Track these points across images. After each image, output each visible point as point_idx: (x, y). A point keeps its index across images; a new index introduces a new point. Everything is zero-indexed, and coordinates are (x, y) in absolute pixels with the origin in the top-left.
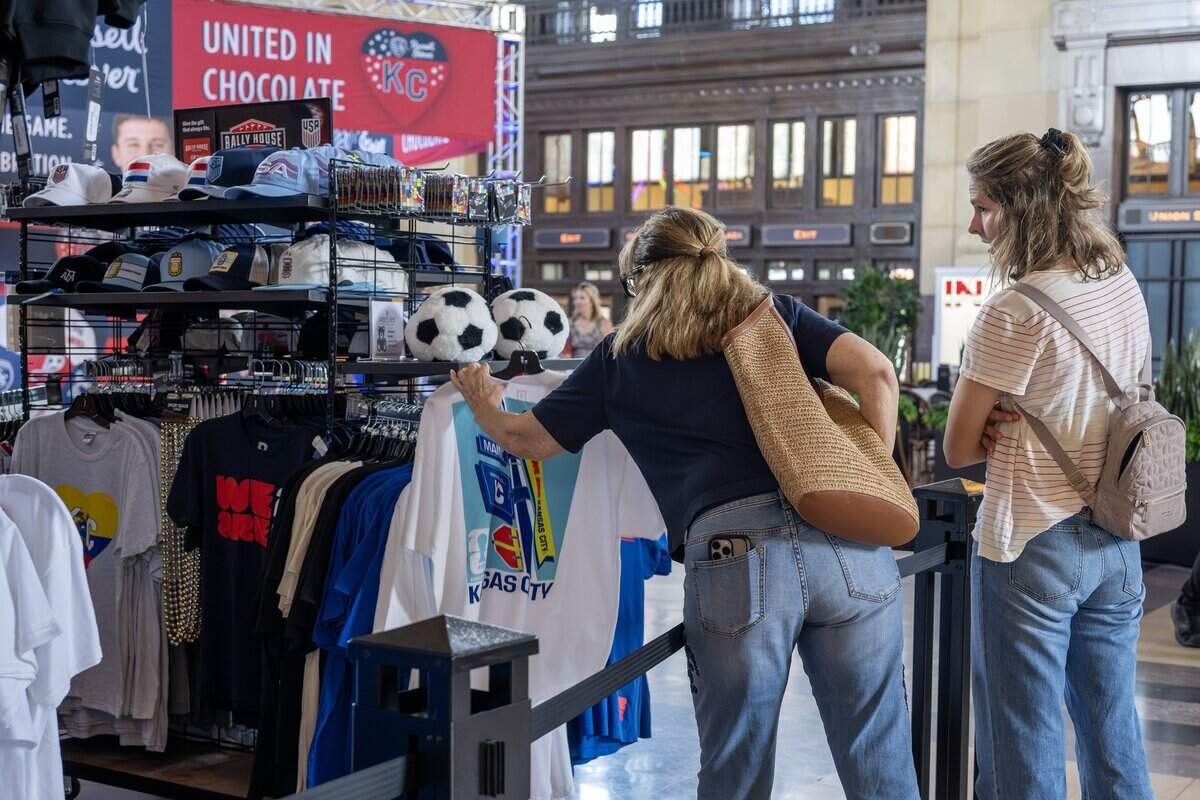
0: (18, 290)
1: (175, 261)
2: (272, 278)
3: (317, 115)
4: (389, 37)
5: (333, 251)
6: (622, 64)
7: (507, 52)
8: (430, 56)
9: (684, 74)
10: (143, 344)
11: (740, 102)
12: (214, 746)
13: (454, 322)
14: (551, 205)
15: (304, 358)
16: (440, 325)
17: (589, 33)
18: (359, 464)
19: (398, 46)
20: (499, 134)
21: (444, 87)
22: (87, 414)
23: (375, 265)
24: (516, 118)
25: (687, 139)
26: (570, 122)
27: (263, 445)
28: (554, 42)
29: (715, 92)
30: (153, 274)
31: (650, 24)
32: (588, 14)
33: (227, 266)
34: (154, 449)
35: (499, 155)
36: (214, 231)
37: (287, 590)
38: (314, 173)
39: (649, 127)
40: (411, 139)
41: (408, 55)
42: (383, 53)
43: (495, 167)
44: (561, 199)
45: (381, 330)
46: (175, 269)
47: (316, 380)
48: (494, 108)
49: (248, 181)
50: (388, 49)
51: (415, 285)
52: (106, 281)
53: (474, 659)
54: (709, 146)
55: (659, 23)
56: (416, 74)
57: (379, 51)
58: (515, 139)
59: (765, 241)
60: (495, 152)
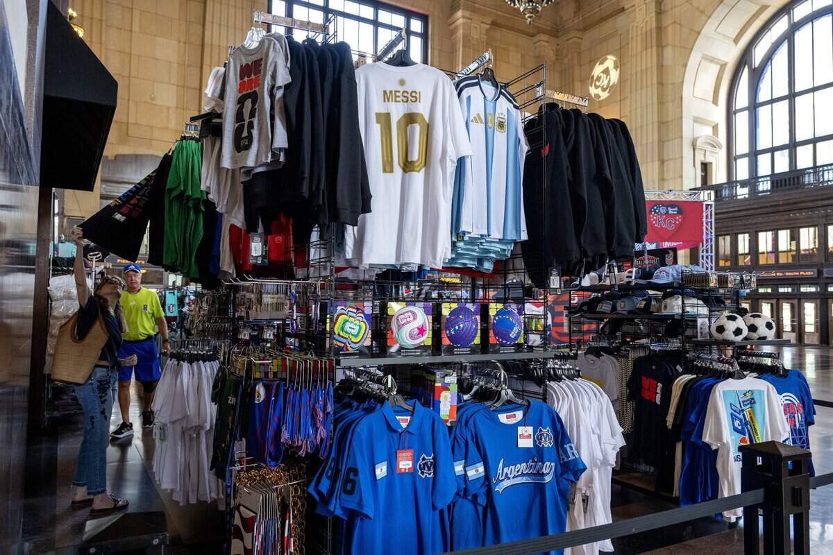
0: (569, 312)
1: (623, 304)
2: (659, 310)
3: (671, 253)
4: (660, 207)
5: (683, 301)
6: (753, 207)
7: (707, 209)
8: (676, 212)
9: (781, 208)
10: (607, 330)
11: (810, 218)
12: (635, 471)
13: (731, 326)
14: (722, 263)
15: (668, 337)
16: (726, 327)
17: (736, 195)
18: (695, 376)
19: (663, 210)
20: (705, 239)
21: (681, 225)
22: (592, 354)
23: (697, 305)
24: (711, 233)
25: (784, 235)
26: (729, 230)
27: (654, 367)
28: (722, 200)
29: (798, 215)
30: (614, 308)
31: (765, 189)
32: (736, 189)
33: (642, 306)
34: (615, 367)
35: (704, 248)
36: (633, 293)
37: (670, 419)
38: (675, 275)
39: (766, 231)
40: (666, 243)
41: (667, 213)
42: (657, 213)
43: (703, 252)
44: (726, 261)
45: (701, 328)
46: (622, 306)
47: (675, 344)
48: (703, 230)
49: (651, 278)
50: (659, 211)
51: (710, 311)
52: (598, 310)
53: (789, 458)
54: (795, 237)
55: (769, 188)
56: (670, 220)
57: (655, 212)
58: (711, 241)
59: (825, 275)
60: (703, 246)
